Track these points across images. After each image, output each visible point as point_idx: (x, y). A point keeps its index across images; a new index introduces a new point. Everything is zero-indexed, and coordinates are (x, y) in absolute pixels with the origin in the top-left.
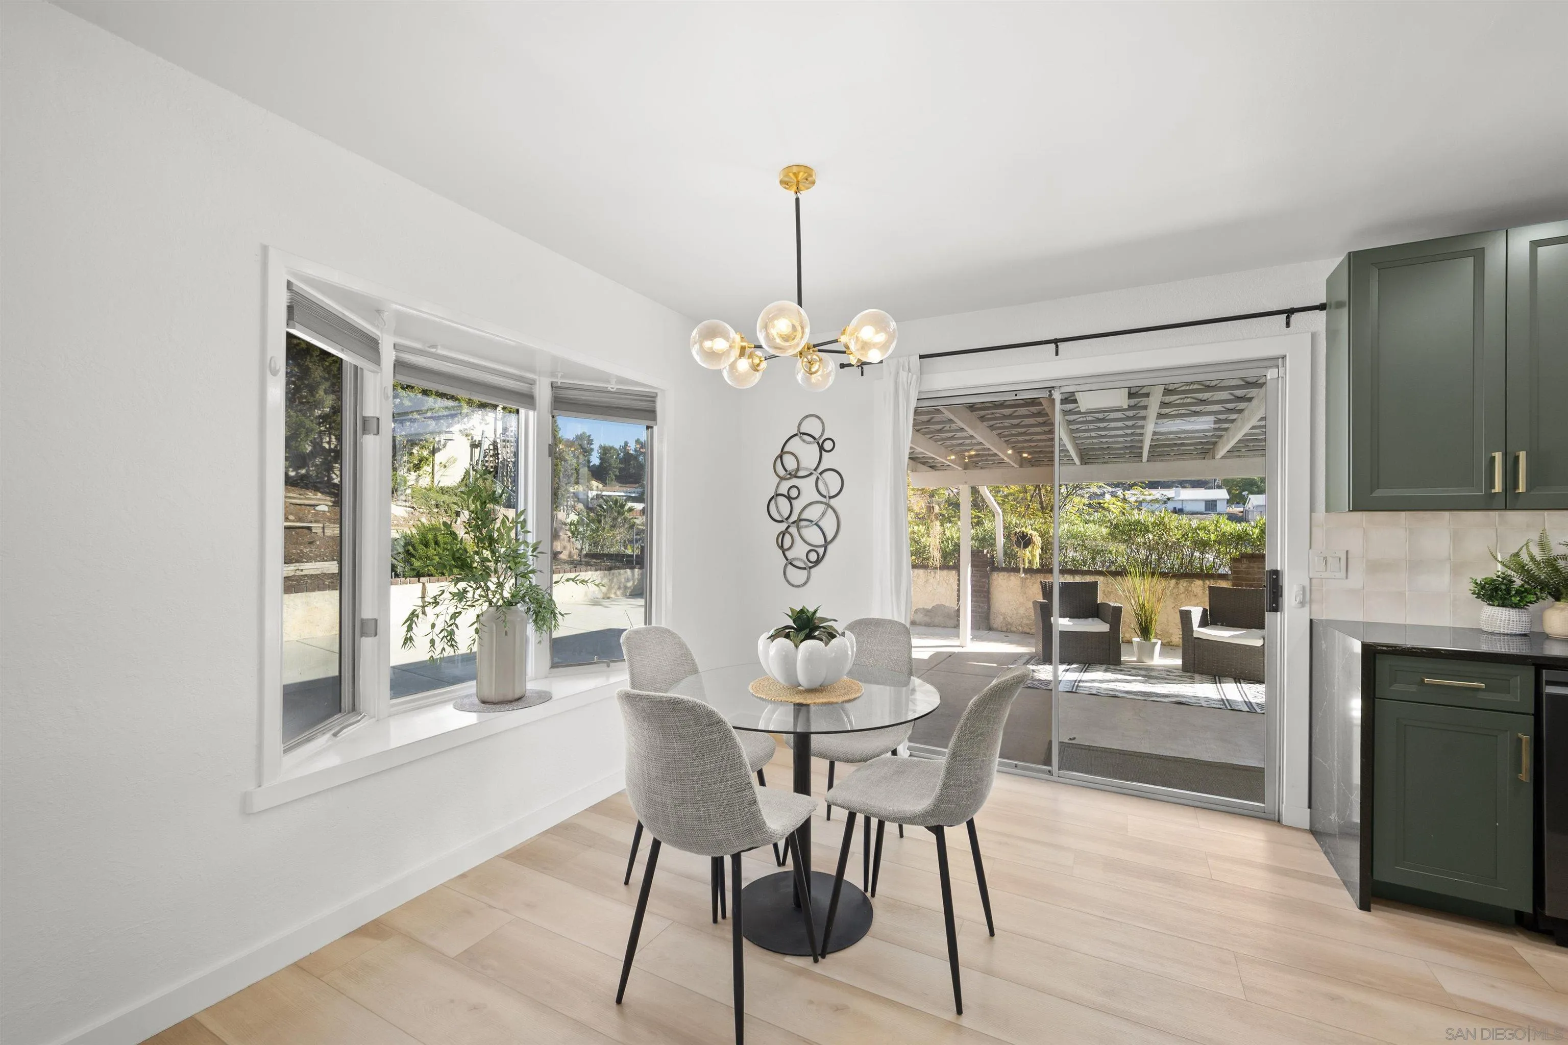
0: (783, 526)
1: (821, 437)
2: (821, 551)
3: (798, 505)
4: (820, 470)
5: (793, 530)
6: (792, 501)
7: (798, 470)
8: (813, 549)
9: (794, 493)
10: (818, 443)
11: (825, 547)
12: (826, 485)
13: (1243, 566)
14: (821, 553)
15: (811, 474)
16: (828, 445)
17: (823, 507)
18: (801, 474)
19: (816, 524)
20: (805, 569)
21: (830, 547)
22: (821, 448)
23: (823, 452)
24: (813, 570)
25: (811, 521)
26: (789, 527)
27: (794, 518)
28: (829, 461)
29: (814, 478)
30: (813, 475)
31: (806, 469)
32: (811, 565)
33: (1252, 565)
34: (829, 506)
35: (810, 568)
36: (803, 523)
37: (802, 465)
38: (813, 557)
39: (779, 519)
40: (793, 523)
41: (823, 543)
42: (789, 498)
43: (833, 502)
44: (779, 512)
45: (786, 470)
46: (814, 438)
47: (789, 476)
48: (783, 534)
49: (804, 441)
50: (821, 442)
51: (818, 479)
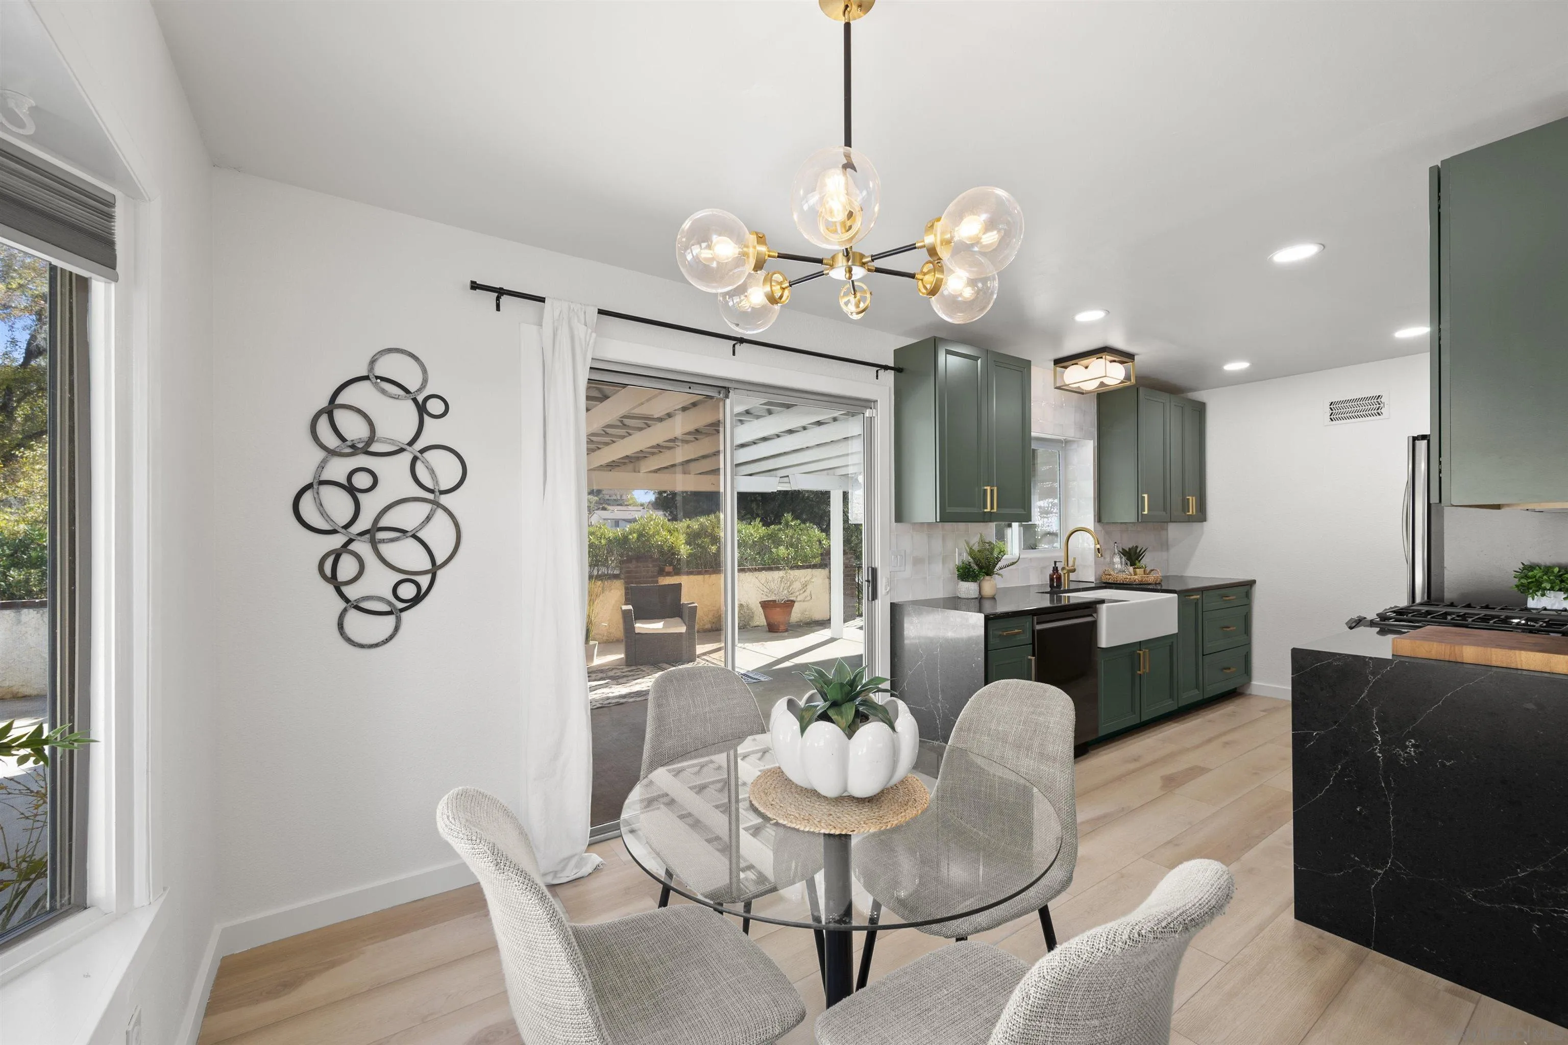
0: (337, 541)
1: (420, 390)
2: (424, 581)
3: (371, 505)
4: (419, 445)
5: (362, 547)
6: (360, 496)
7: (372, 439)
8: (409, 577)
9: (362, 481)
10: (415, 400)
11: (433, 572)
12: (432, 472)
13: (632, 566)
14: (425, 584)
15: (401, 450)
16: (435, 407)
17: (426, 508)
18: (374, 448)
19: (415, 537)
20: (390, 613)
21: (440, 573)
22: (422, 409)
23: (426, 417)
24: (404, 615)
25: (404, 532)
26: (350, 541)
27: (364, 523)
28: (433, 432)
29: (406, 458)
30: (404, 453)
31: (392, 441)
32: (401, 605)
33: (639, 565)
34: (437, 504)
35: (402, 610)
36: (381, 535)
37: (379, 433)
38: (407, 591)
39: (325, 526)
40: (362, 534)
41: (428, 566)
42: (351, 490)
43: (444, 500)
44: (323, 513)
45: (343, 439)
46: (407, 391)
47: (349, 450)
48: (337, 555)
49: (383, 392)
50: (420, 399)
51: (415, 460)
